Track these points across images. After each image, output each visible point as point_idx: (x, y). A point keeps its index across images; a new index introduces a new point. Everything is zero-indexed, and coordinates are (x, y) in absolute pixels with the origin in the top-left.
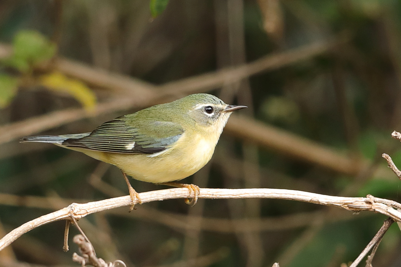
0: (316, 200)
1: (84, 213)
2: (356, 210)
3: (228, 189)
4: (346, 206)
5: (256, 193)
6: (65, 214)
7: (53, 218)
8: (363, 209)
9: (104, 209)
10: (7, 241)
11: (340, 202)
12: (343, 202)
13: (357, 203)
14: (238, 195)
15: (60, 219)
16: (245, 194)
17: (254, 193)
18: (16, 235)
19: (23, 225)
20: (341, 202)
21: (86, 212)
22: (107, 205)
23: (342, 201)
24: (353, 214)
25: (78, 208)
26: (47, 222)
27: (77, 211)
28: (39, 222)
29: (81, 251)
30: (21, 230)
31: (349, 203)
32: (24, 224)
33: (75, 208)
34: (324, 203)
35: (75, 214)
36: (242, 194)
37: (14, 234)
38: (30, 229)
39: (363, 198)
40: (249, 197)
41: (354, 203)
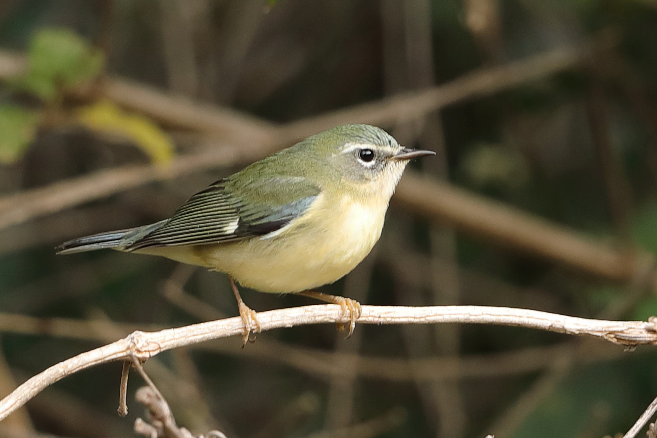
0: (561, 327)
1: (154, 349)
2: (630, 343)
3: (407, 307)
4: (612, 336)
5: (455, 314)
6: (121, 350)
7: (100, 358)
8: (642, 342)
9: (189, 342)
10: (20, 398)
11: (601, 330)
12: (607, 330)
13: (632, 332)
14: (422, 317)
15: (113, 360)
16: (435, 315)
17: (451, 314)
18: (35, 387)
19: (47, 370)
20: (604, 330)
21: (158, 347)
22: (194, 335)
23: (605, 327)
24: (625, 350)
25: (144, 339)
26: (90, 365)
27: (143, 345)
28: (75, 364)
29: (149, 416)
30: (44, 379)
31: (618, 332)
32: (50, 369)
33: (140, 340)
34: (574, 331)
35: (139, 351)
36: (430, 316)
37: (32, 386)
38: (60, 377)
39: (641, 322)
40: (442, 321)
41: (625, 331)
